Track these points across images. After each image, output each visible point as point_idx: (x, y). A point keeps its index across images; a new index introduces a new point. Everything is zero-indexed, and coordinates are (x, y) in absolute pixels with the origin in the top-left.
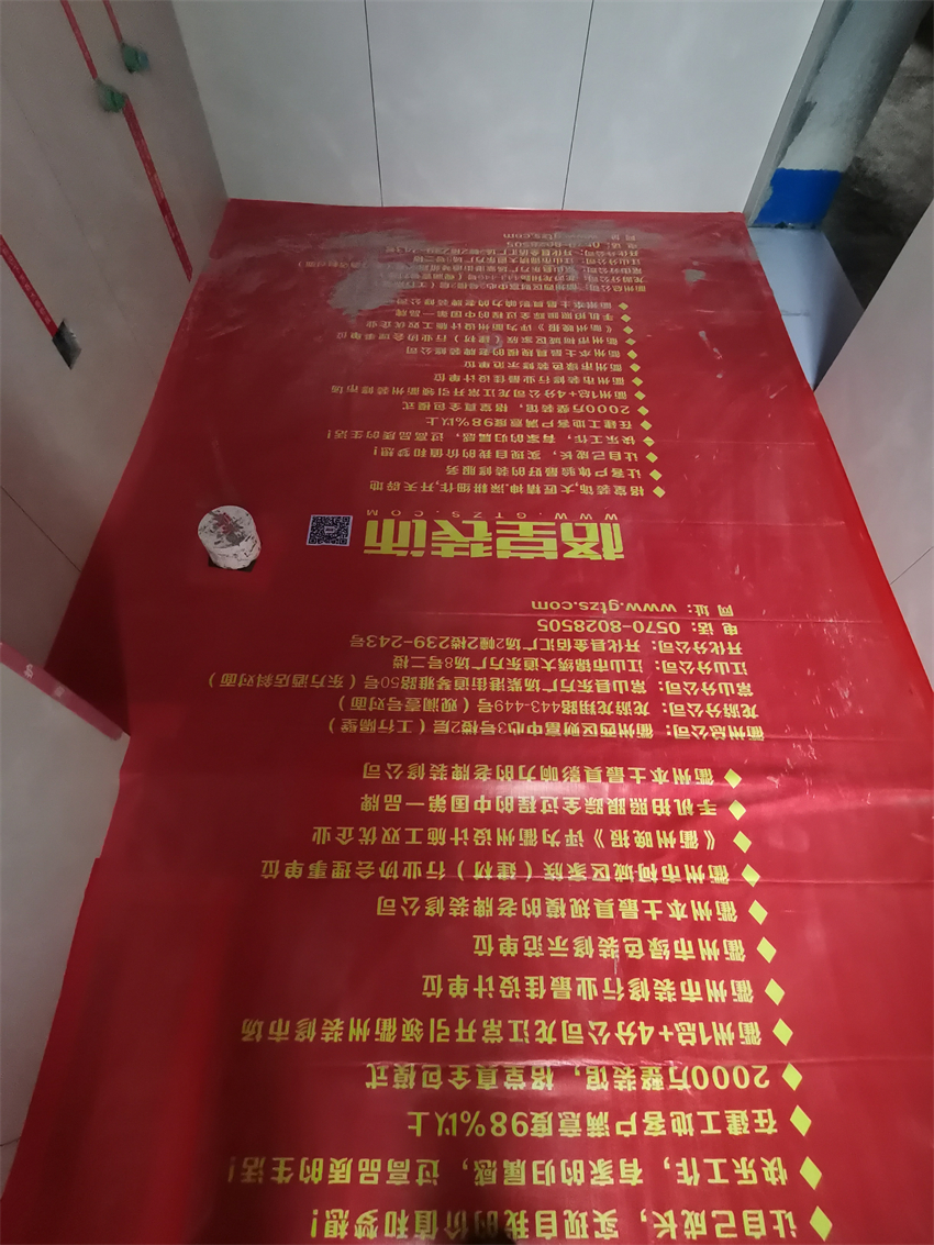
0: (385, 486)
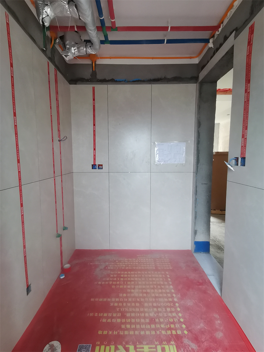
0: (103, 332)
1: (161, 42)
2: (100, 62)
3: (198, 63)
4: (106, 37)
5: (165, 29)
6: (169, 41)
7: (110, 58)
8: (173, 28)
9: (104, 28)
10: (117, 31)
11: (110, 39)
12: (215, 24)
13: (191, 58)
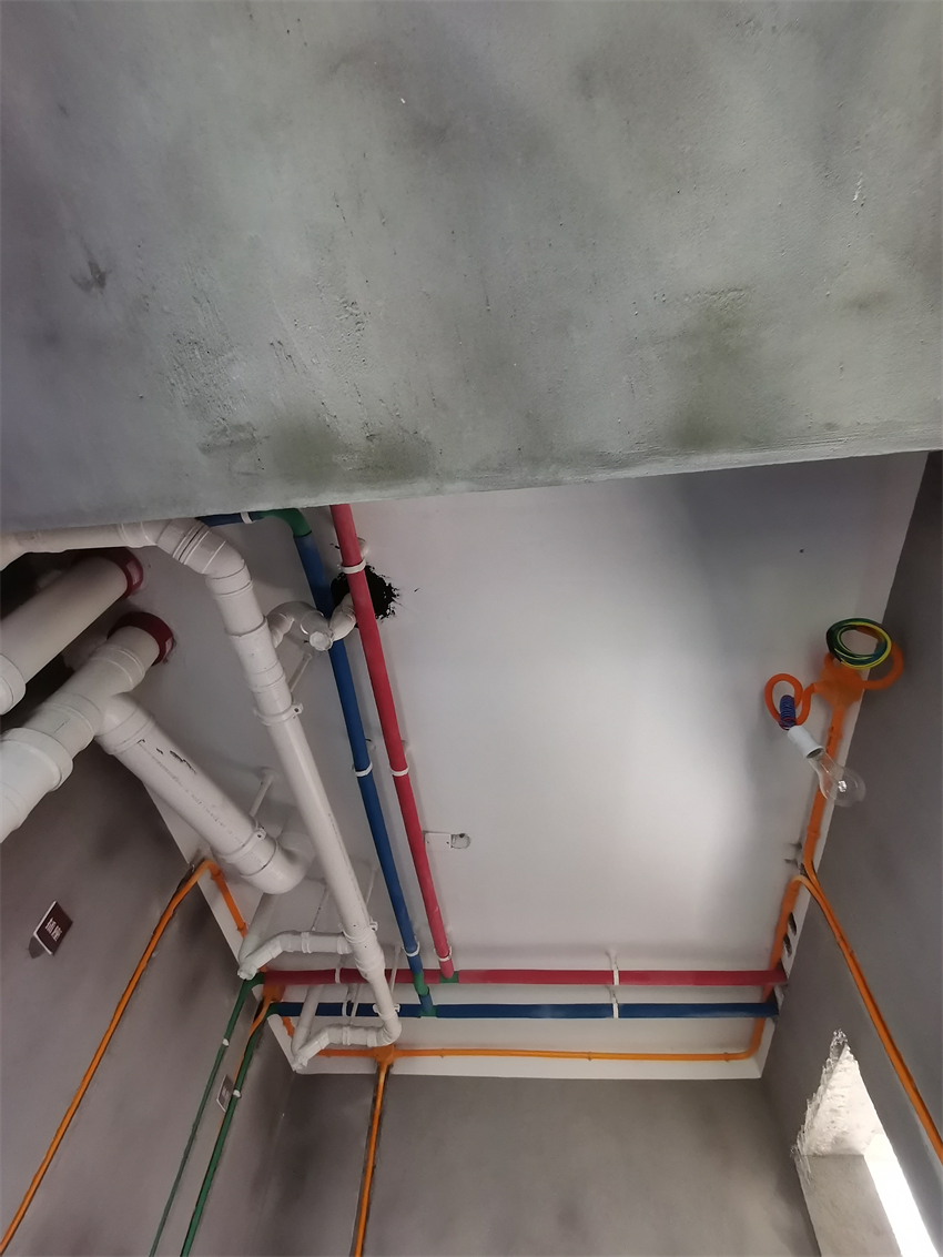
1: (600, 1011)
2: (403, 1067)
3: (759, 1077)
4: (424, 997)
5: (603, 977)
6: (629, 1011)
7: (441, 1053)
8: (627, 977)
9: (421, 976)
10: (458, 982)
11: (436, 1002)
12: (762, 965)
13: (727, 1057)
